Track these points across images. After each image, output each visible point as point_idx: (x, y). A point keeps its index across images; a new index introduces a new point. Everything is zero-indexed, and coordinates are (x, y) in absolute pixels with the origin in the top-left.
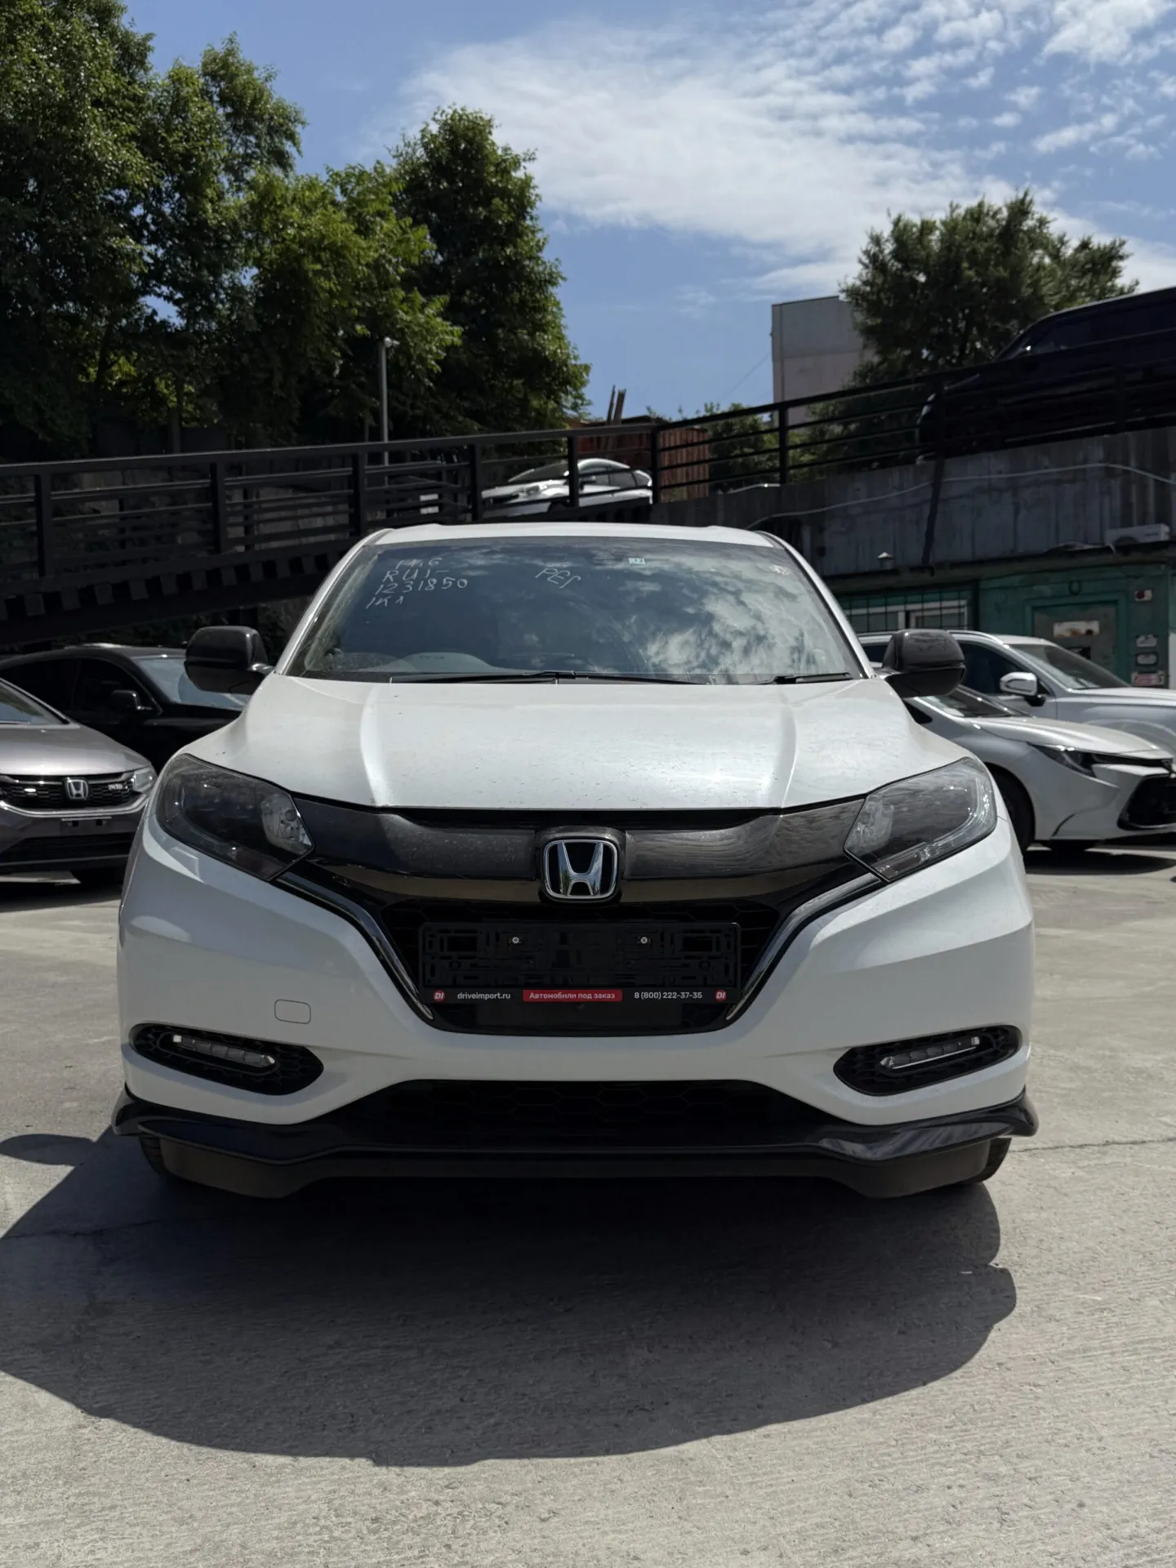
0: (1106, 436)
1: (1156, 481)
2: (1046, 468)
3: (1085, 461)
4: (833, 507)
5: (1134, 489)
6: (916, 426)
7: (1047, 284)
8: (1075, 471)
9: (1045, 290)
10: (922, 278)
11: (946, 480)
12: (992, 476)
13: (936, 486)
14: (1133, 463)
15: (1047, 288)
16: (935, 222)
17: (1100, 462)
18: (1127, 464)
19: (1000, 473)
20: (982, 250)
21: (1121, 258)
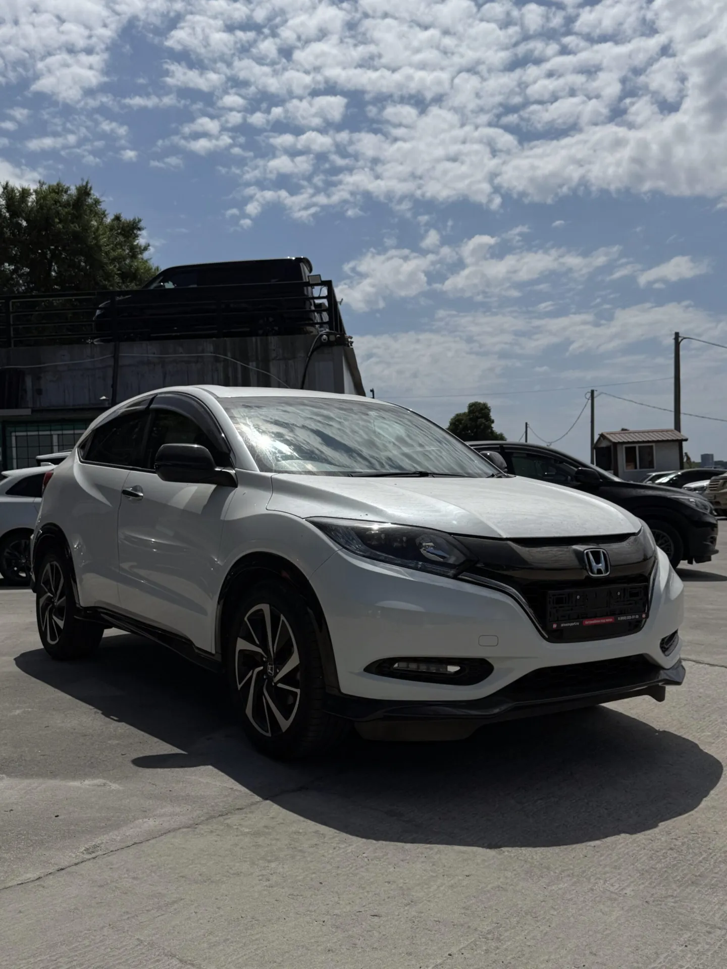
0: (214, 339)
1: (242, 365)
2: (181, 353)
3: (203, 351)
4: (46, 365)
5: (230, 370)
6: (93, 321)
7: (103, 239)
8: (198, 356)
9: (102, 242)
10: (24, 224)
11: (120, 355)
12: (149, 355)
13: (116, 358)
14: (229, 354)
15: (103, 240)
16: (30, 190)
17: (212, 353)
18: (226, 356)
19: (154, 354)
20: (64, 213)
21: (140, 229)
